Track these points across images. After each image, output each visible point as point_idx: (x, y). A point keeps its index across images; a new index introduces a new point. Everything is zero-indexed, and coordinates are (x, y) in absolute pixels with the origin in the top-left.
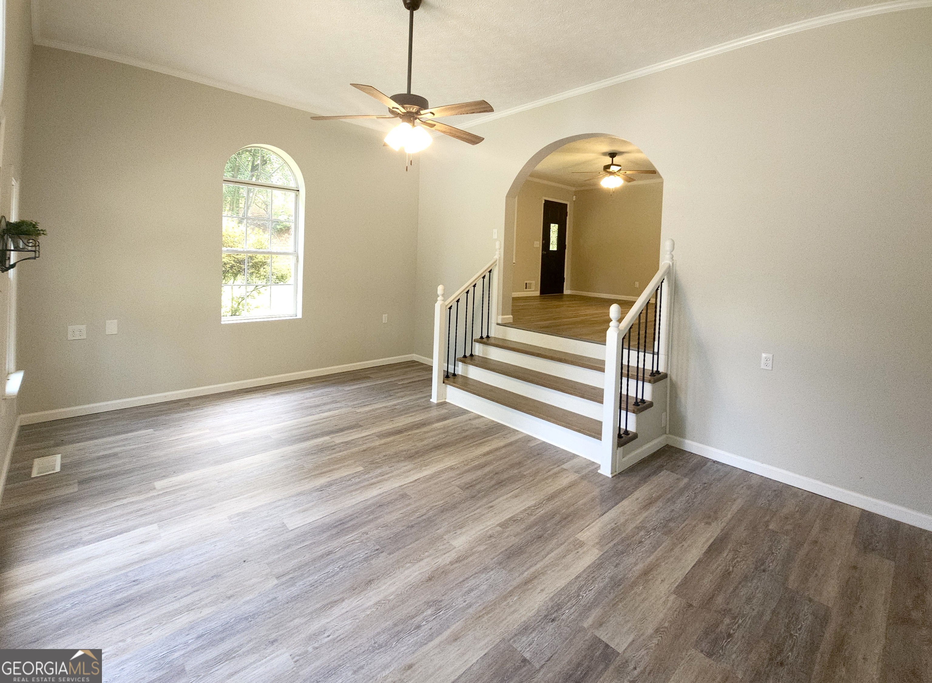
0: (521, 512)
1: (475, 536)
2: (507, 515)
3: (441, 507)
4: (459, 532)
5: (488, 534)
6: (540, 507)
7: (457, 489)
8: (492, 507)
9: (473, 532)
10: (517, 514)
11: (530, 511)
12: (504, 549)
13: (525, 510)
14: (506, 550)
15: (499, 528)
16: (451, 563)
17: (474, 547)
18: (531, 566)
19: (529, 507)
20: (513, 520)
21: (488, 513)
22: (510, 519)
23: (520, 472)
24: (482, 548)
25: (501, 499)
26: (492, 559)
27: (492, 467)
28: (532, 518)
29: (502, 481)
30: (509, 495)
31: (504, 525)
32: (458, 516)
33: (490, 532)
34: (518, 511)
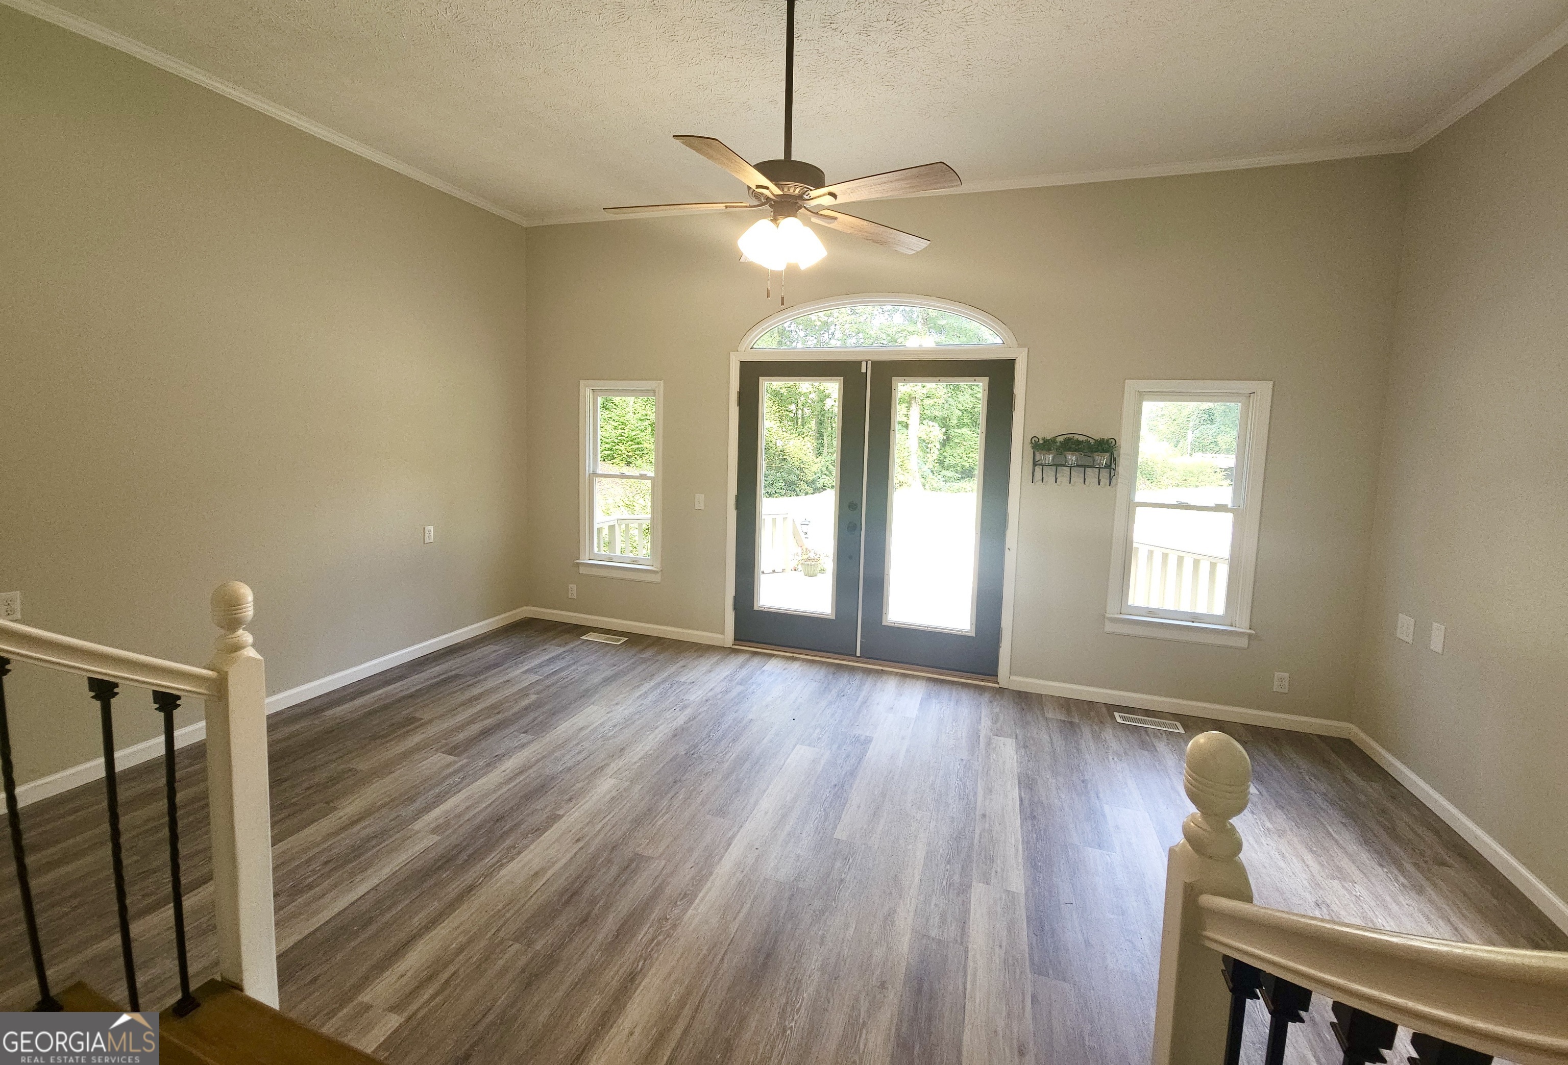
0: (526, 847)
1: (591, 795)
2: (550, 835)
3: (655, 817)
4: (614, 793)
5: (574, 802)
6: (491, 867)
7: (649, 852)
8: (578, 840)
9: (595, 798)
10: (533, 841)
11: (512, 853)
12: (549, 793)
13: (519, 853)
14: (546, 792)
15: (561, 812)
16: (607, 765)
17: (588, 783)
18: (515, 786)
19: (513, 859)
20: (539, 831)
21: (582, 828)
22: (546, 830)
23: (529, 945)
24: (579, 785)
25: (564, 861)
26: (563, 779)
27: (600, 937)
28: (508, 842)
29: (567, 902)
30: (550, 873)
31: (554, 818)
32: (624, 810)
33: (571, 805)
34: (532, 847)
